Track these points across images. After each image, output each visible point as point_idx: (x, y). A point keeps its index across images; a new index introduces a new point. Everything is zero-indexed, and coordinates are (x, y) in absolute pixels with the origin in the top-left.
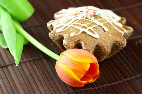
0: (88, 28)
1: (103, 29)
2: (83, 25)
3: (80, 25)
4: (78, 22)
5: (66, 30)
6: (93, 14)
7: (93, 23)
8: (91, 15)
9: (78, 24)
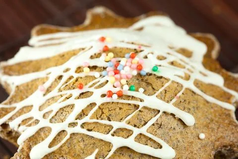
0: (136, 131)
1: (180, 120)
2: (116, 125)
3: (106, 126)
4: (96, 116)
5: (61, 147)
6: (135, 73)
7: (145, 108)
8: (131, 77)
9: (100, 121)
